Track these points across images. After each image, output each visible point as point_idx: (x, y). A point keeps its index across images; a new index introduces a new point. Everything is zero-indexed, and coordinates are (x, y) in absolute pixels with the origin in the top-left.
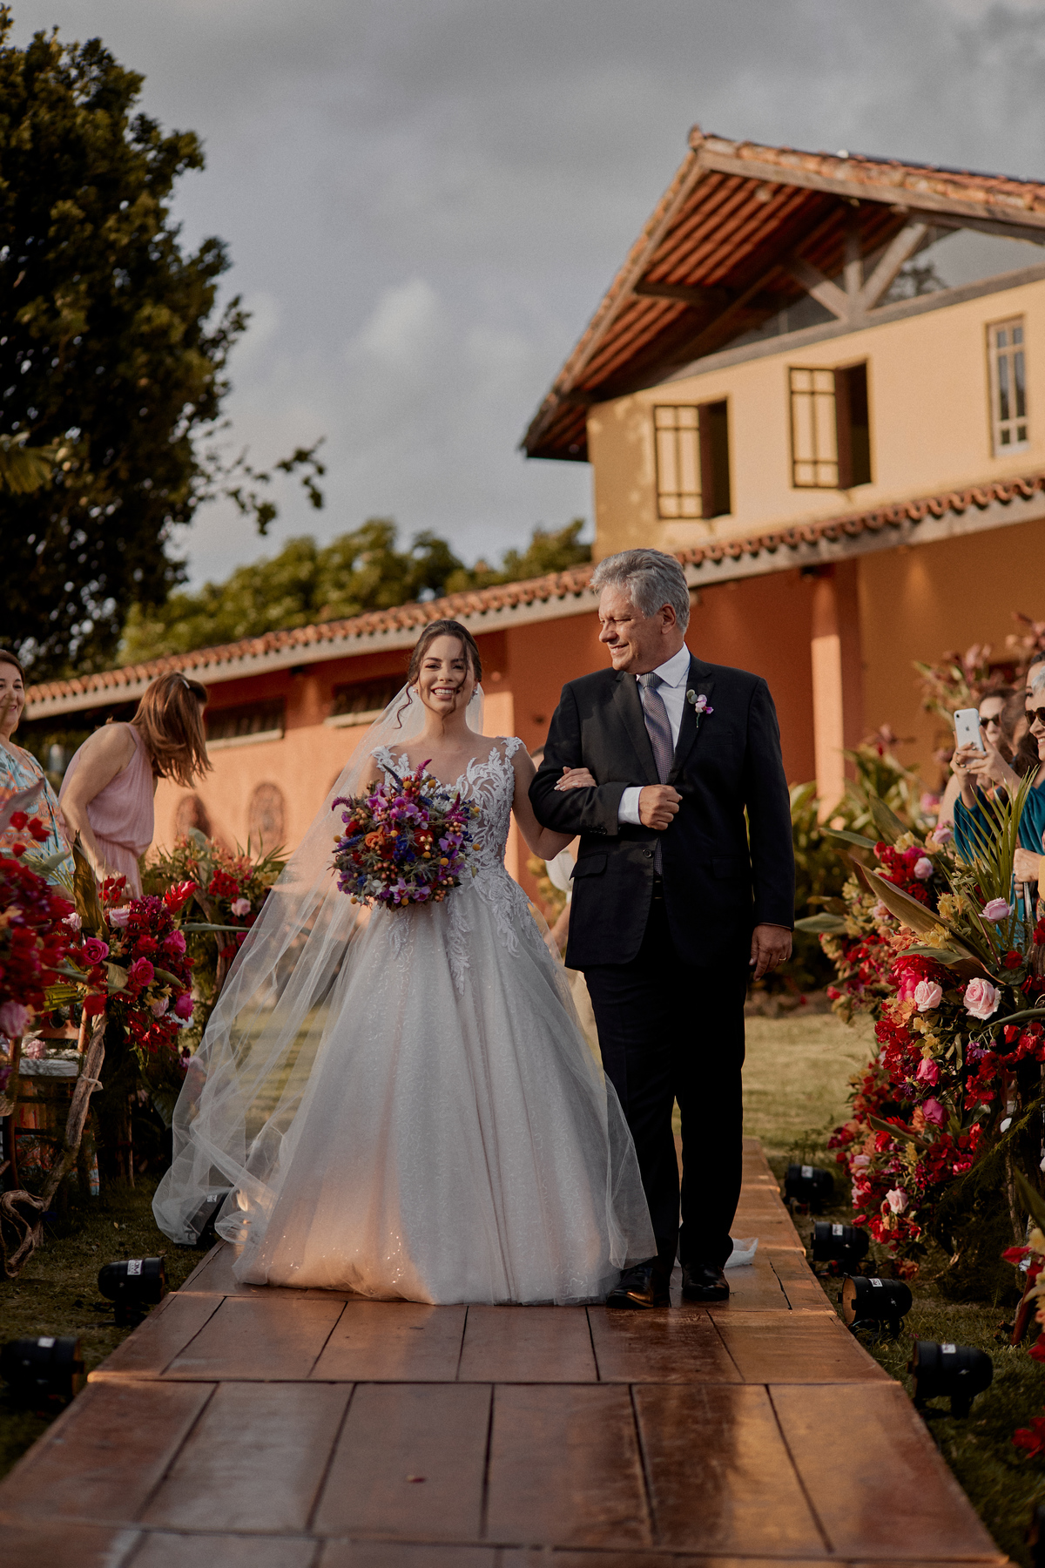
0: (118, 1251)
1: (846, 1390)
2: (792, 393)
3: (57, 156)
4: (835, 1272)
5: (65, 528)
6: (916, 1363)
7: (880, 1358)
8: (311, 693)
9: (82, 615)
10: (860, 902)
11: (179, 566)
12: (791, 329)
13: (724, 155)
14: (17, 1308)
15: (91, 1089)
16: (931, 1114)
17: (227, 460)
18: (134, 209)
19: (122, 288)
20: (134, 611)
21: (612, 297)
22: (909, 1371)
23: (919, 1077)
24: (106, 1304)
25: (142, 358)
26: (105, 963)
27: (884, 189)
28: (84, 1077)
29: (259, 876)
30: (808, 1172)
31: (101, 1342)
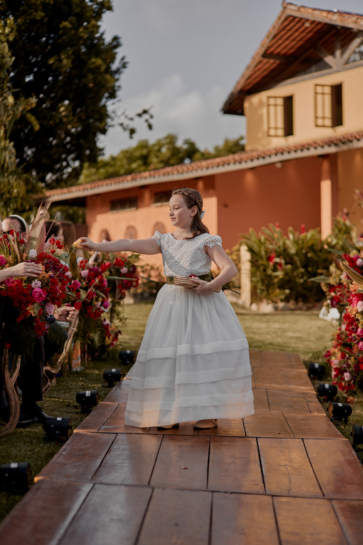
0: (82, 388)
1: (330, 441)
2: (316, 93)
3: (62, 6)
4: (326, 401)
5: (63, 136)
6: (354, 433)
7: (341, 430)
8: (147, 195)
9: (68, 165)
10: (335, 272)
11: (102, 150)
12: (316, 71)
13: (293, 10)
14: (48, 406)
15: (74, 332)
16: (361, 347)
17: (119, 113)
18: (89, 25)
19: (84, 53)
20: (86, 165)
21: (254, 58)
22: (351, 435)
23: (357, 334)
24: (78, 406)
25: (91, 77)
26: (79, 289)
27: (350, 23)
28: (71, 328)
29: (131, 260)
30: (317, 366)
31: (77, 419)
